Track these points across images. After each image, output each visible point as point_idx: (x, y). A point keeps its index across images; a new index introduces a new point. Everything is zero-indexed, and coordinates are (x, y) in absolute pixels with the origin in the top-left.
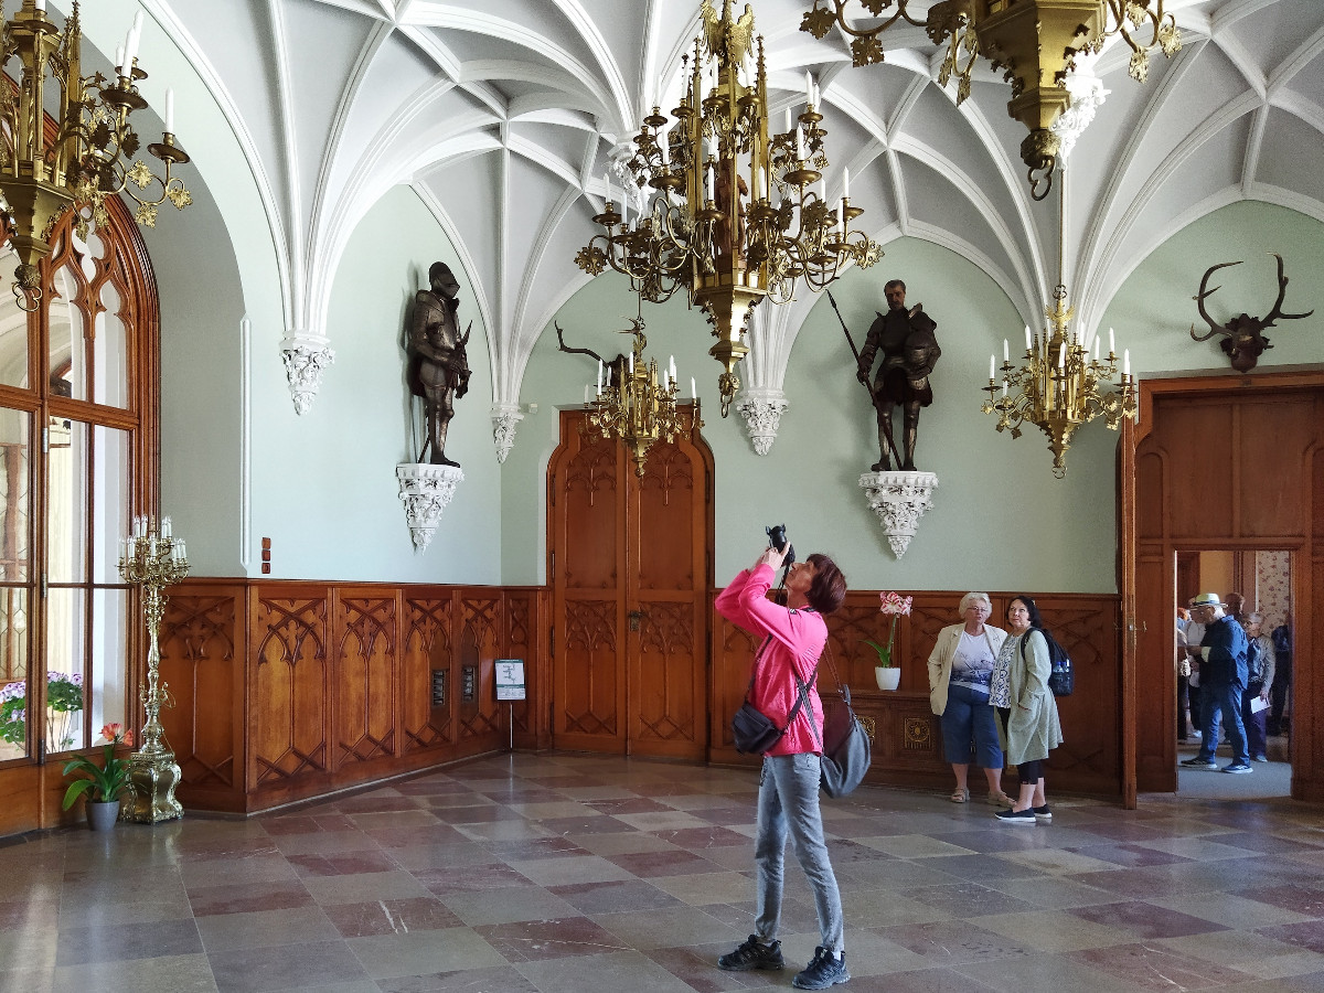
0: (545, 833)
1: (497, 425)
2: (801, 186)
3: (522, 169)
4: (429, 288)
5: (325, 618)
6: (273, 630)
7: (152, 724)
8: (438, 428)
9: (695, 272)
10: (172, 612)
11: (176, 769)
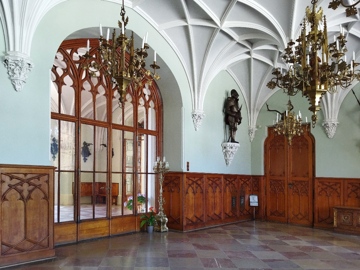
0: (262, 244)
1: (250, 132)
2: (338, 58)
3: (257, 63)
4: (231, 96)
5: (203, 183)
6: (190, 185)
7: (161, 207)
8: (233, 133)
9: (304, 86)
10: (166, 180)
11: (167, 219)
